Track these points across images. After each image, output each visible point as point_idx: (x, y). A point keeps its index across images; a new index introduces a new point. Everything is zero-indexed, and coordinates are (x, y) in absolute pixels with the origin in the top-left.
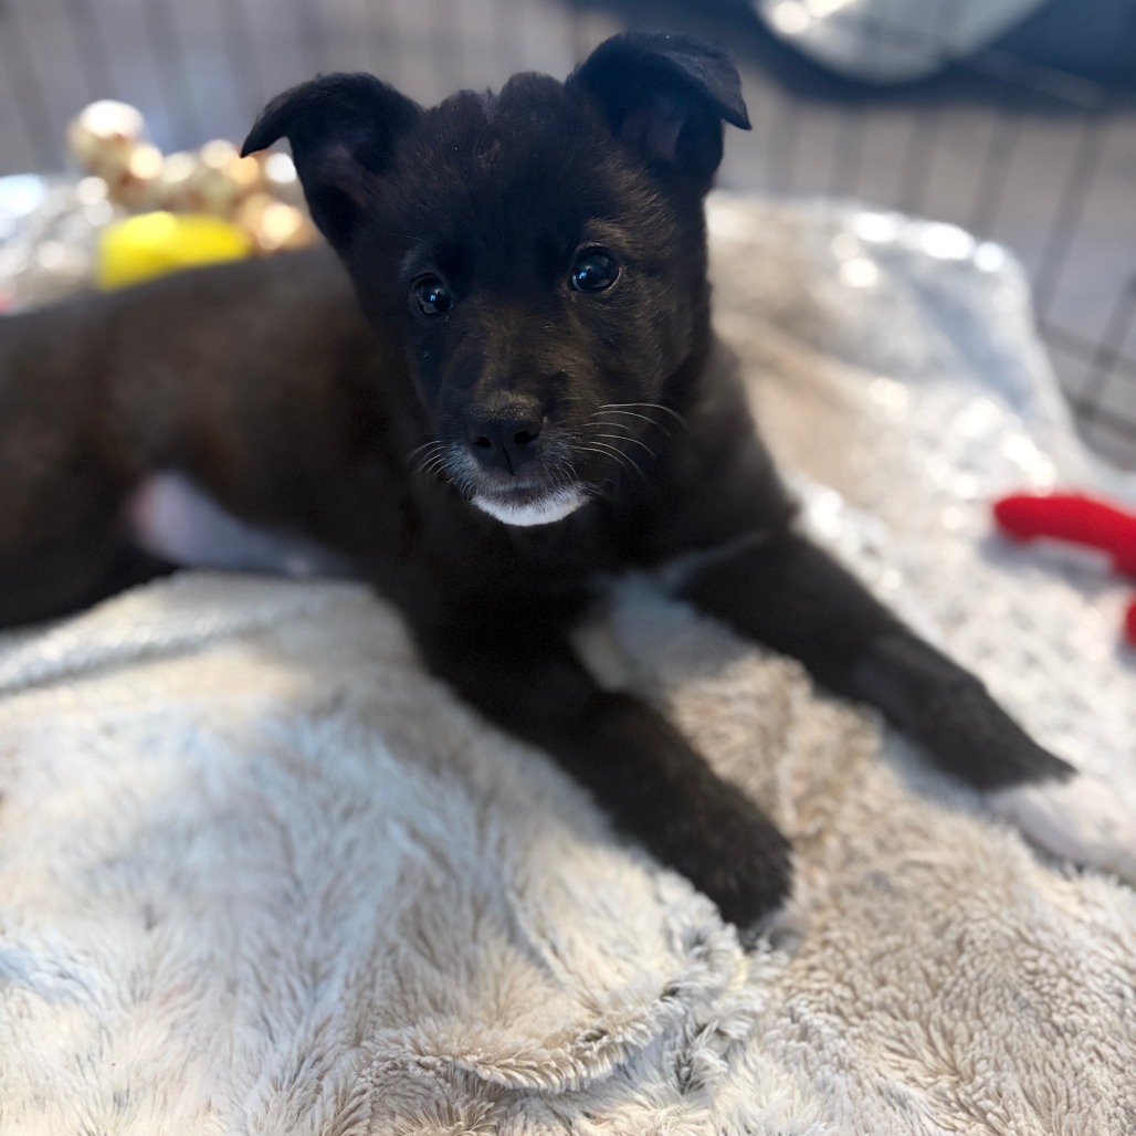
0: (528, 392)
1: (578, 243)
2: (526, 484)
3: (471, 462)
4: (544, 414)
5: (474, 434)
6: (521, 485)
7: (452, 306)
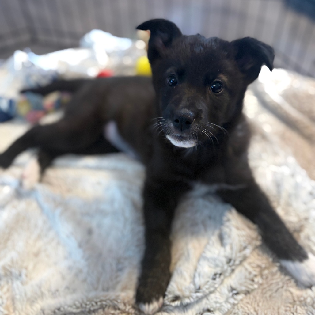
0: (192, 111)
1: (215, 78)
2: (184, 135)
3: (172, 125)
4: (194, 118)
5: (175, 118)
6: (183, 135)
7: (177, 85)
